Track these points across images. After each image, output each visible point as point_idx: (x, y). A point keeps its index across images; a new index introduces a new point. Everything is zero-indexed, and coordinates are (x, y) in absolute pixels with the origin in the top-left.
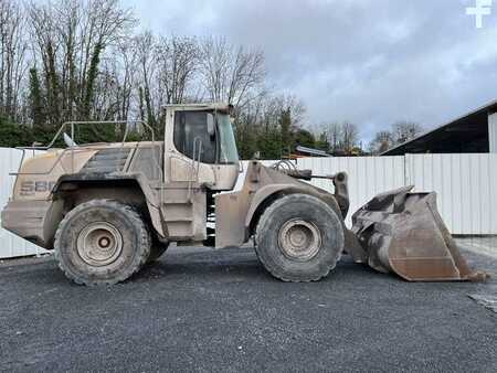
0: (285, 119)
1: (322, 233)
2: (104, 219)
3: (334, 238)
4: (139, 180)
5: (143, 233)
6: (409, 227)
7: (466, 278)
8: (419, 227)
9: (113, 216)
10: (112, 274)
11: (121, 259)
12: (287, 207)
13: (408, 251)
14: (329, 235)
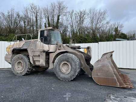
0: (116, 30)
1: (71, 66)
2: (20, 59)
3: (75, 68)
4: (27, 49)
5: (28, 63)
6: (100, 66)
7: (121, 87)
8: (103, 66)
9: (22, 58)
10: (21, 73)
11: (23, 69)
12: (62, 57)
13: (99, 74)
14: (73, 67)
